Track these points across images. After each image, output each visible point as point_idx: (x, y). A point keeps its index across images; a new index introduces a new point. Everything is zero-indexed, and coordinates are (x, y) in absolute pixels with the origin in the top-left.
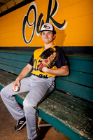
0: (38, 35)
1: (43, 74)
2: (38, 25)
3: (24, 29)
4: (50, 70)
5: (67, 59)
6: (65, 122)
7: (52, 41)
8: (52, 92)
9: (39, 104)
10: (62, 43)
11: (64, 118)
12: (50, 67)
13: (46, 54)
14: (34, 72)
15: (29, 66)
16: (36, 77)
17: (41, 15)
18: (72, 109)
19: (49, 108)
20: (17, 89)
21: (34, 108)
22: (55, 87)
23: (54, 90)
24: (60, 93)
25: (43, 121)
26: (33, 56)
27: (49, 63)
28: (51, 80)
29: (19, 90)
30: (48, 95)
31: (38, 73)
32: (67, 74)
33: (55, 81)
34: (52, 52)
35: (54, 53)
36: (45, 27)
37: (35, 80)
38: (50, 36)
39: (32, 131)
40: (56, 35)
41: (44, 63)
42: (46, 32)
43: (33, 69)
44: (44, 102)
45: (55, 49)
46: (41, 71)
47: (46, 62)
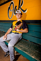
0: (15, 15)
1: (17, 32)
2: (15, 11)
3: (8, 12)
4: (20, 30)
5: (27, 25)
6: (26, 53)
8: (21, 40)
9: (15, 45)
10: (25, 19)
11: (26, 51)
12: (20, 29)
13: (18, 23)
14: (13, 31)
17: (16, 7)
18: (29, 47)
19: (20, 47)
20: (5, 39)
21: (13, 47)
22: (22, 37)
23: (22, 39)
24: (24, 40)
25: (17, 53)
27: (19, 27)
28: (20, 34)
29: (6, 39)
30: (19, 41)
32: (27, 32)
33: (22, 35)
34: (21, 23)
35: (22, 23)
36: (18, 12)
37: (13, 35)
39: (12, 57)
40: (22, 15)
42: (18, 14)
44: (17, 44)
45: (22, 21)
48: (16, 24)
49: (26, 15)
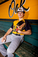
0: (16, 14)
1: (18, 34)
2: (16, 9)
7: (23, 17)
10: (27, 18)
12: (22, 30)
13: (20, 23)
14: (13, 32)
15: (11, 29)
16: (14, 35)
17: (17, 5)
26: (13, 24)
27: (21, 28)
29: (5, 41)
31: (15, 33)
32: (31, 34)
33: (24, 37)
34: (23, 22)
35: (24, 23)
38: (22, 14)
41: (18, 28)
42: (20, 12)
43: (13, 30)
45: (24, 21)
46: (17, 32)
47: (20, 27)
48: (17, 24)
49: (29, 14)
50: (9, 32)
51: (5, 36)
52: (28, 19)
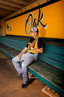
50: (24, 51)
51: (20, 54)
52: (46, 37)
